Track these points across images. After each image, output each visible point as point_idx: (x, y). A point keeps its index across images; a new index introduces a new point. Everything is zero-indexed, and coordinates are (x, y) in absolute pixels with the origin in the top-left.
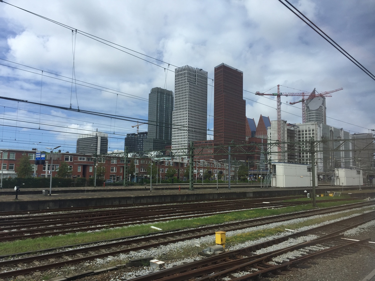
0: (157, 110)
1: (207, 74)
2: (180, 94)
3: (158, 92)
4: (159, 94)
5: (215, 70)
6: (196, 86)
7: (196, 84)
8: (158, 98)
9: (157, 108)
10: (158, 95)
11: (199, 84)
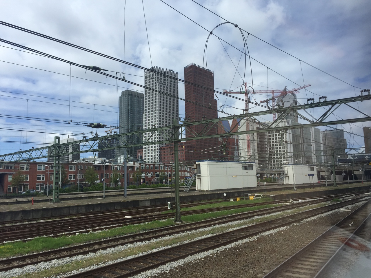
0: (128, 113)
1: (178, 75)
2: (150, 96)
3: (128, 94)
4: (130, 97)
5: (185, 70)
6: (166, 87)
7: (166, 85)
8: (128, 100)
9: (128, 111)
10: (128, 98)
11: (169, 85)
